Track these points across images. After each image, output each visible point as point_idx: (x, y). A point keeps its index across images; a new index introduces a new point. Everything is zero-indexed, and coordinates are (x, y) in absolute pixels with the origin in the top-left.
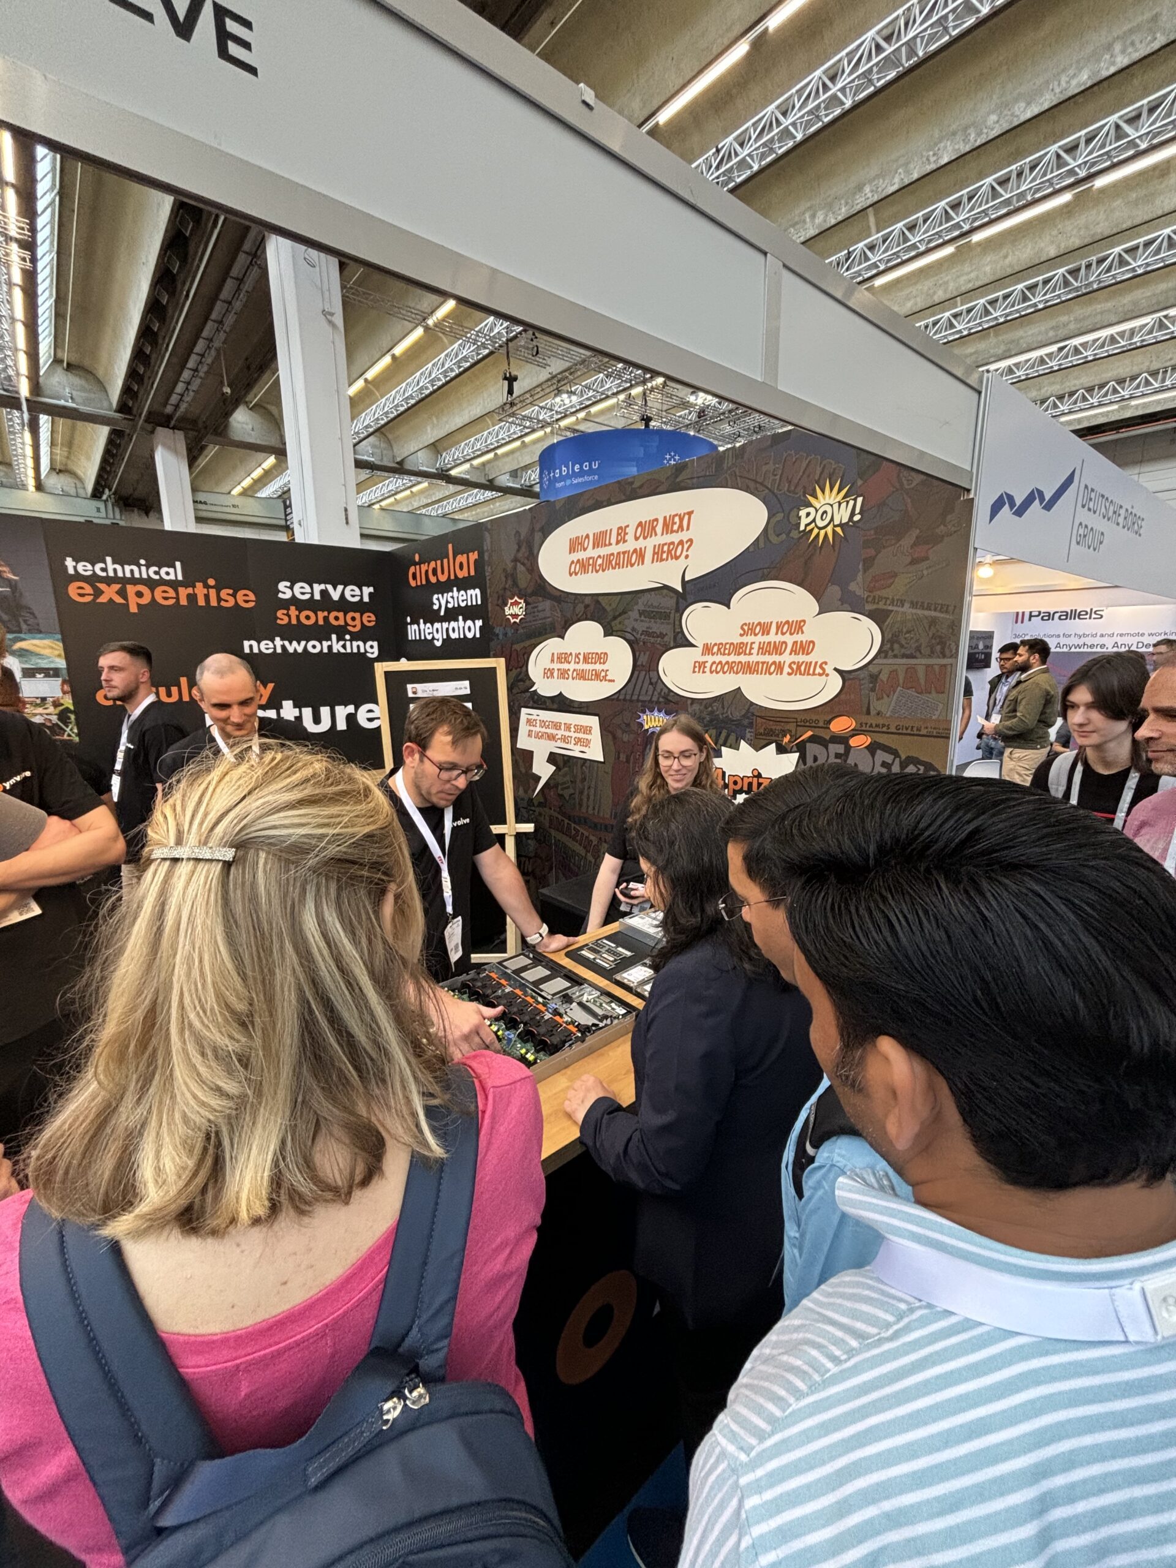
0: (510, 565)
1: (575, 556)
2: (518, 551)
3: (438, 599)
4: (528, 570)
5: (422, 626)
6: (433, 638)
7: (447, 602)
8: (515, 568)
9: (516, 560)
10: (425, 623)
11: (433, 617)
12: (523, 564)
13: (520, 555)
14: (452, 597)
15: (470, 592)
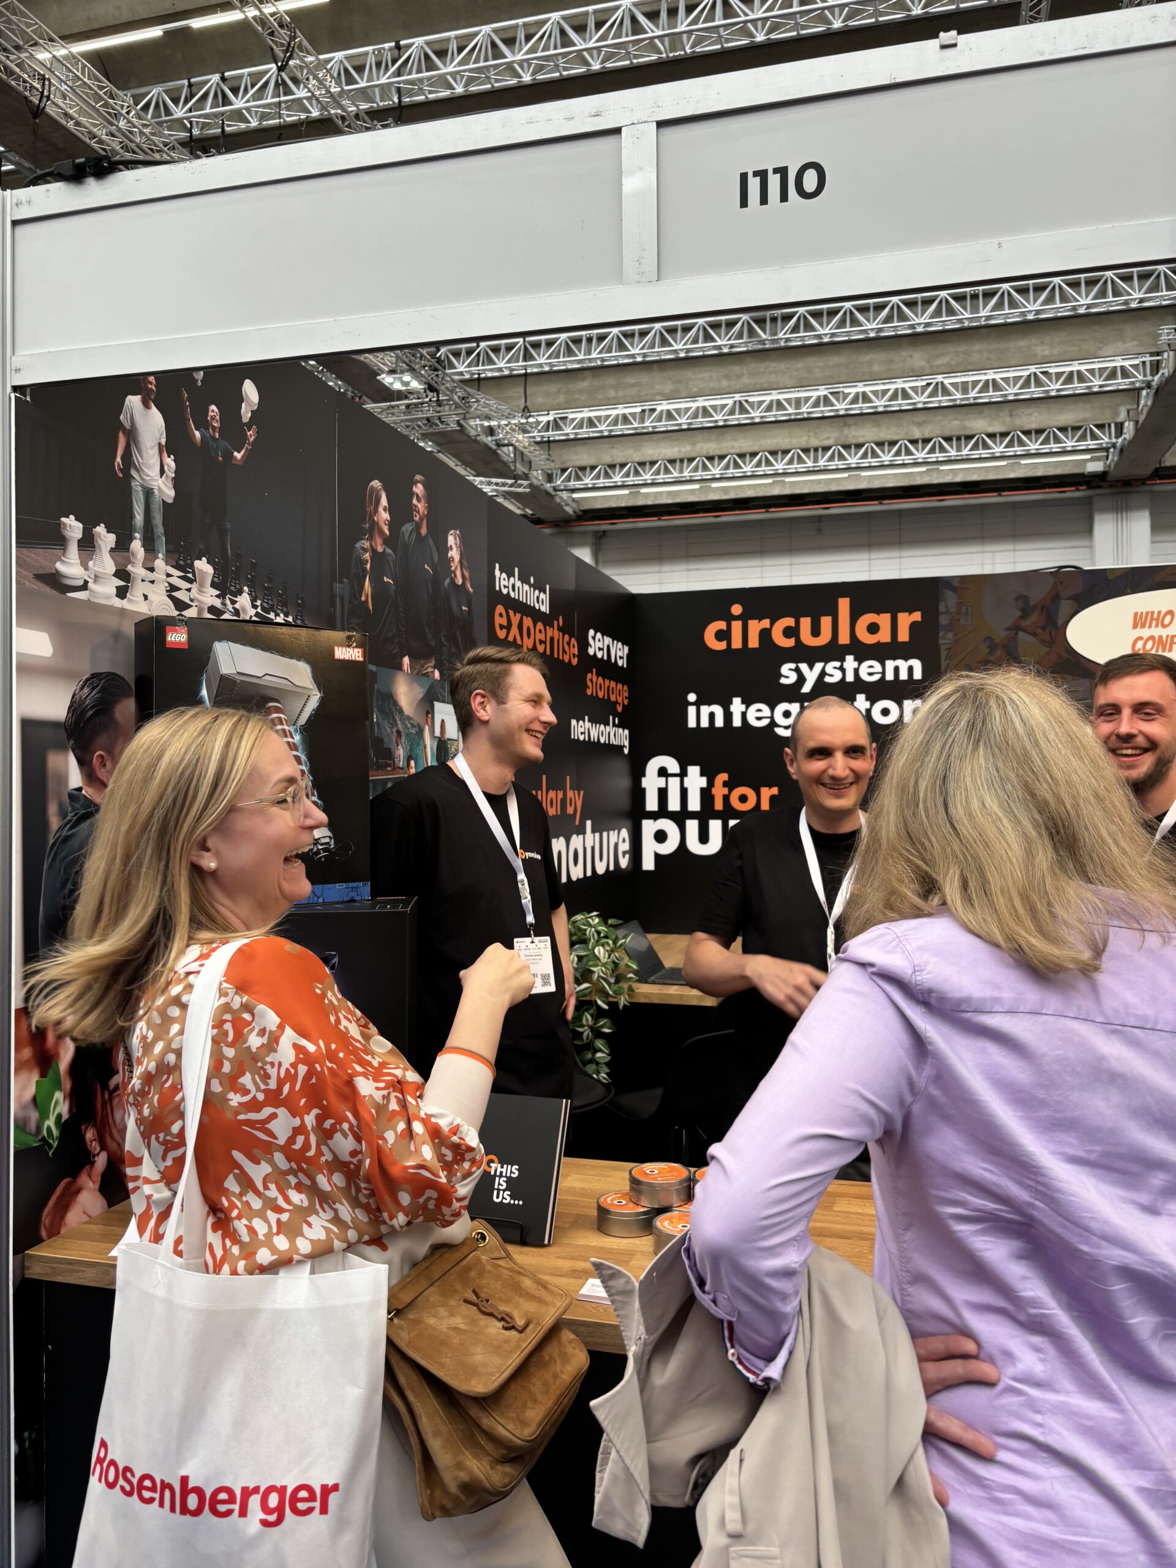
0: (1001, 634)
1: (1145, 633)
2: (1022, 617)
3: (797, 670)
4: (1043, 642)
5: (737, 706)
6: (773, 724)
7: (823, 673)
8: (1014, 638)
9: (1016, 628)
10: (747, 703)
11: (775, 694)
12: (1034, 635)
13: (1025, 623)
14: (842, 669)
15: (890, 665)
